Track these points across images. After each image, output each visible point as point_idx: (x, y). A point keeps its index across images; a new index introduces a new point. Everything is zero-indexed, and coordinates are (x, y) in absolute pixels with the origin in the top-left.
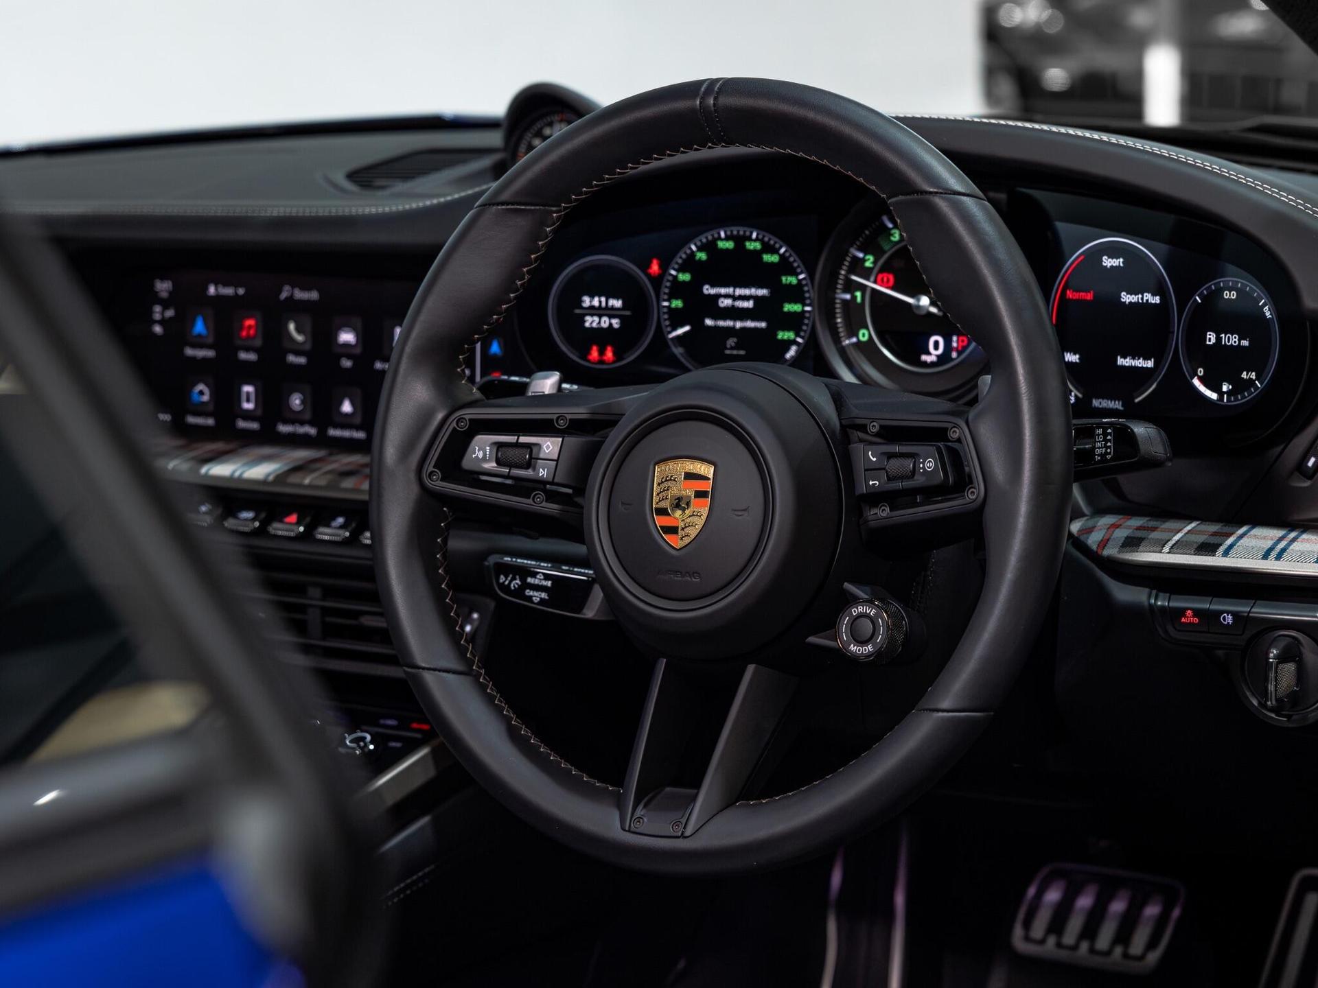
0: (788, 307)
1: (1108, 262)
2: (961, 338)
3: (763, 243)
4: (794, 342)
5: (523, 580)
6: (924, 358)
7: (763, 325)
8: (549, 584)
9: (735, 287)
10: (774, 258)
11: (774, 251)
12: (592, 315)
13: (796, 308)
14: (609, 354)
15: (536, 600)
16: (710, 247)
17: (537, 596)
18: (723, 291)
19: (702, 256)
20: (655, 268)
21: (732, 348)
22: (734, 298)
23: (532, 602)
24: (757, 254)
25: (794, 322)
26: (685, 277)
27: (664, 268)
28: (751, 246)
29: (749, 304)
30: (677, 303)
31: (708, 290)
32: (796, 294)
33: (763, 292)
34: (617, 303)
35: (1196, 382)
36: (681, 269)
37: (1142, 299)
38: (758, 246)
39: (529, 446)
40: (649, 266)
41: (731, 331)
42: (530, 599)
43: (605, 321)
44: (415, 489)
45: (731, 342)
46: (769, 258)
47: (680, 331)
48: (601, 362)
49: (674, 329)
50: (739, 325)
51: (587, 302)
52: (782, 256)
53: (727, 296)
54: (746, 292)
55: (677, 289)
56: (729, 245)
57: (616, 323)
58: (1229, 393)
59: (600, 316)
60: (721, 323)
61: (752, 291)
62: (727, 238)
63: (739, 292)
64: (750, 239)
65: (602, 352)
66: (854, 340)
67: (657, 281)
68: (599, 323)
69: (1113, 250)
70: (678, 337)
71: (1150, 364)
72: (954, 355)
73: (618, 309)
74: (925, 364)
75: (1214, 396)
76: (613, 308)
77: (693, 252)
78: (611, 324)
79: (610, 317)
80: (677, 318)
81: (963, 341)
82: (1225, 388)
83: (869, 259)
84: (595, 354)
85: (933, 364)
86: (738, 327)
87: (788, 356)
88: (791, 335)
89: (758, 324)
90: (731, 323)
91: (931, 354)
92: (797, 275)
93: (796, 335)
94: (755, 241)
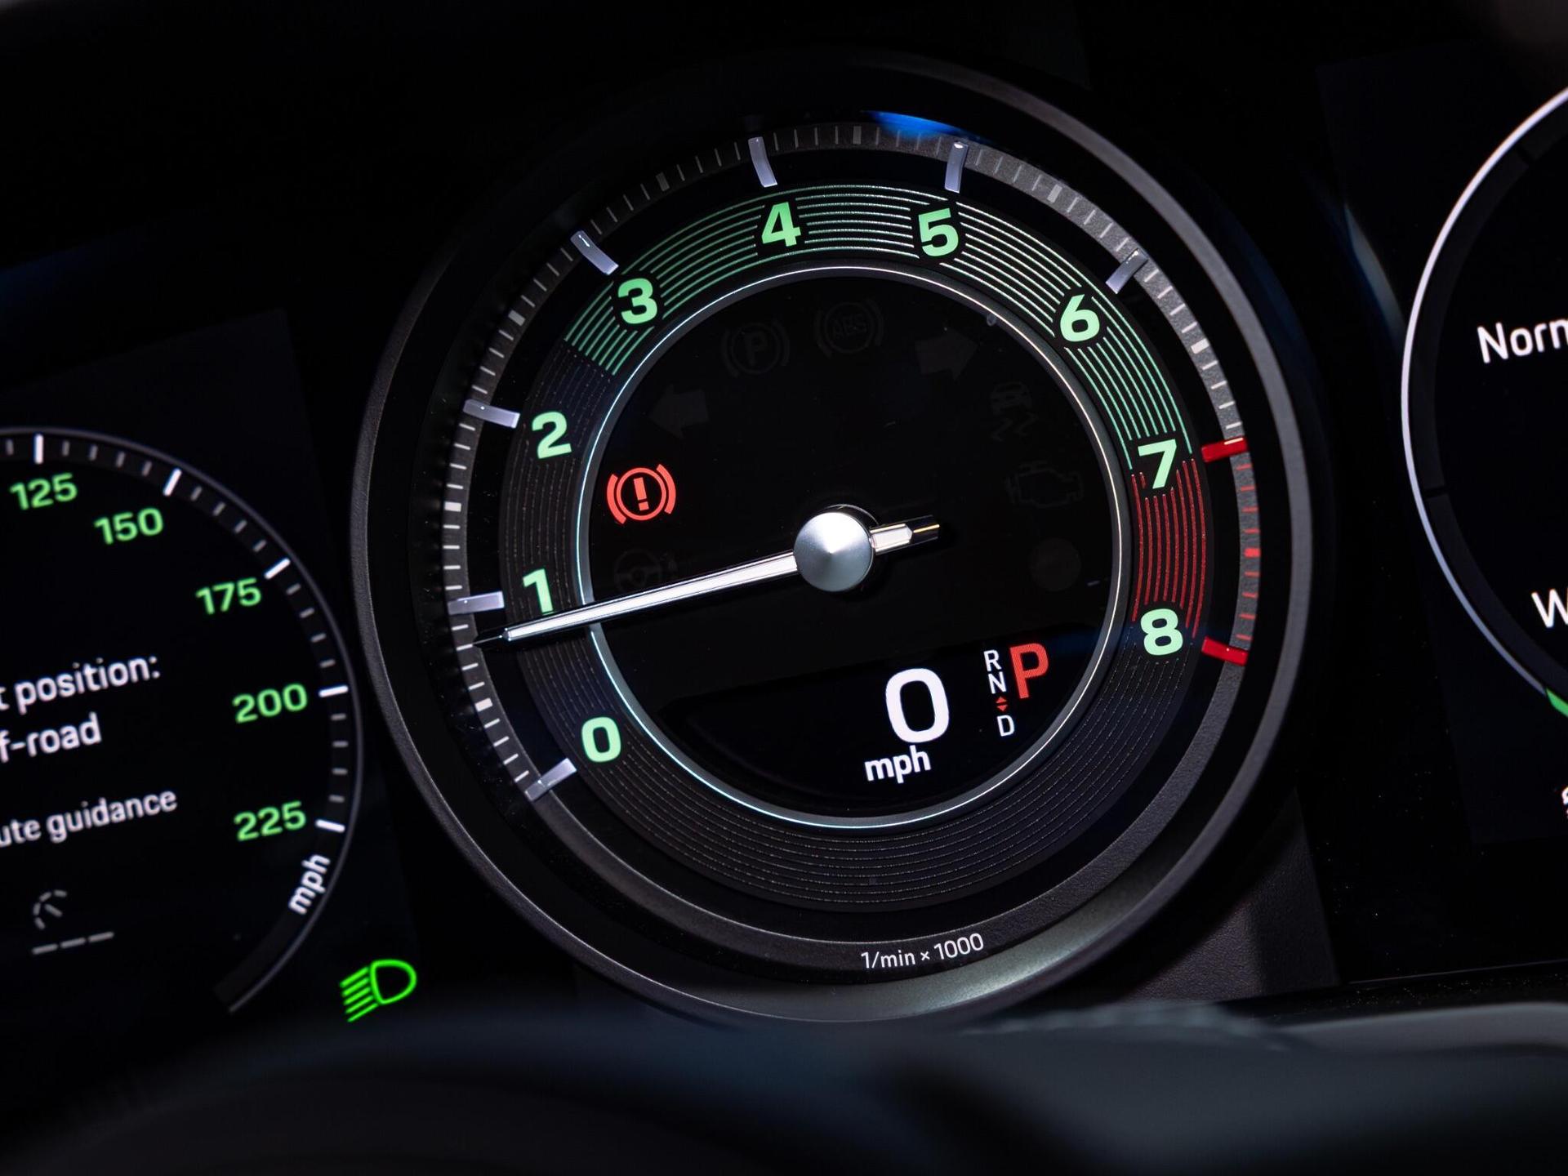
0: (248, 708)
2: (1016, 652)
3: (83, 473)
4: (312, 841)
6: (874, 768)
7: (167, 801)
9: (11, 677)
10: (149, 523)
11: (141, 494)
13: (290, 698)
21: (56, 930)
22: (19, 721)
24: (65, 523)
25: (292, 758)
28: (30, 494)
29: (88, 733)
32: (270, 644)
33: (134, 669)
38: (64, 487)
41: (36, 862)
45: (47, 905)
46: (116, 528)
50: (61, 827)
52: (174, 508)
54: (65, 685)
61: (89, 677)
63: (30, 692)
64: (28, 471)
66: (567, 767)
72: (1006, 726)
74: (888, 796)
81: (1030, 661)
83: (550, 427)
85: (917, 789)
86: (59, 834)
87: (298, 902)
88: (293, 815)
89: (143, 806)
90: (31, 829)
91: (903, 747)
92: (255, 567)
93: (313, 810)
94: (48, 470)
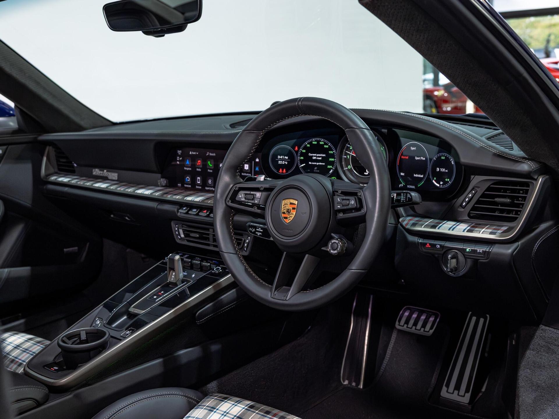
0: (330, 159)
1: (412, 149)
3: (324, 142)
4: (332, 169)
5: (255, 229)
6: (365, 173)
7: (324, 164)
8: (262, 231)
9: (317, 154)
10: (327, 146)
11: (327, 144)
12: (280, 161)
13: (333, 160)
14: (284, 171)
15: (259, 235)
16: (310, 143)
17: (259, 234)
18: (314, 155)
19: (309, 146)
20: (296, 148)
21: (316, 170)
22: (317, 157)
23: (257, 235)
24: (323, 145)
25: (332, 163)
26: (304, 151)
27: (299, 148)
28: (321, 143)
29: (320, 158)
30: (302, 158)
31: (310, 155)
32: (333, 156)
33: (324, 155)
34: (287, 158)
35: (434, 181)
36: (303, 149)
37: (421, 158)
38: (323, 143)
39: (253, 194)
40: (295, 148)
41: (316, 165)
42: (257, 234)
43: (284, 163)
44: (224, 205)
45: (316, 168)
46: (325, 146)
47: (303, 165)
48: (283, 173)
49: (301, 165)
50: (318, 164)
51: (279, 157)
52: (329, 146)
53: (315, 156)
54: (320, 155)
55: (302, 154)
56: (315, 143)
57: (286, 163)
58: (442, 184)
59: (282, 161)
60: (313, 163)
62: (315, 141)
63: (318, 155)
64: (321, 141)
65: (283, 170)
66: (347, 168)
67: (297, 152)
68: (282, 163)
69: (413, 145)
70: (302, 166)
71: (422, 176)
73: (287, 159)
74: (365, 175)
75: (438, 185)
76: (286, 159)
77: (306, 145)
78: (285, 163)
79: (285, 161)
80: (302, 162)
82: (441, 183)
84: (281, 171)
85: (367, 175)
86: (317, 164)
87: (330, 172)
88: (331, 167)
89: (323, 164)
90: (316, 163)
91: (367, 172)
92: (333, 151)
93: (333, 167)
94: (322, 142)
